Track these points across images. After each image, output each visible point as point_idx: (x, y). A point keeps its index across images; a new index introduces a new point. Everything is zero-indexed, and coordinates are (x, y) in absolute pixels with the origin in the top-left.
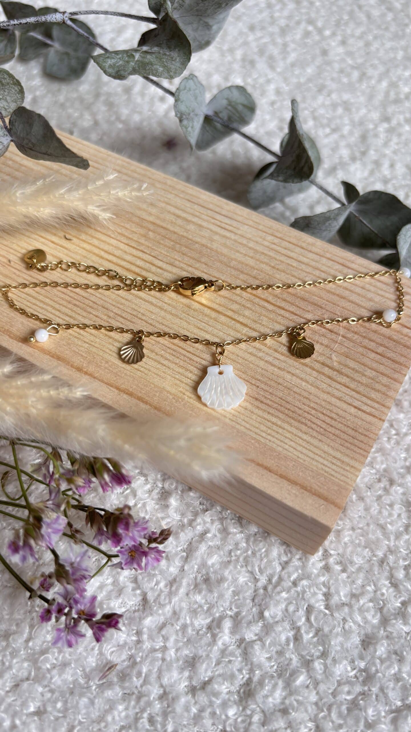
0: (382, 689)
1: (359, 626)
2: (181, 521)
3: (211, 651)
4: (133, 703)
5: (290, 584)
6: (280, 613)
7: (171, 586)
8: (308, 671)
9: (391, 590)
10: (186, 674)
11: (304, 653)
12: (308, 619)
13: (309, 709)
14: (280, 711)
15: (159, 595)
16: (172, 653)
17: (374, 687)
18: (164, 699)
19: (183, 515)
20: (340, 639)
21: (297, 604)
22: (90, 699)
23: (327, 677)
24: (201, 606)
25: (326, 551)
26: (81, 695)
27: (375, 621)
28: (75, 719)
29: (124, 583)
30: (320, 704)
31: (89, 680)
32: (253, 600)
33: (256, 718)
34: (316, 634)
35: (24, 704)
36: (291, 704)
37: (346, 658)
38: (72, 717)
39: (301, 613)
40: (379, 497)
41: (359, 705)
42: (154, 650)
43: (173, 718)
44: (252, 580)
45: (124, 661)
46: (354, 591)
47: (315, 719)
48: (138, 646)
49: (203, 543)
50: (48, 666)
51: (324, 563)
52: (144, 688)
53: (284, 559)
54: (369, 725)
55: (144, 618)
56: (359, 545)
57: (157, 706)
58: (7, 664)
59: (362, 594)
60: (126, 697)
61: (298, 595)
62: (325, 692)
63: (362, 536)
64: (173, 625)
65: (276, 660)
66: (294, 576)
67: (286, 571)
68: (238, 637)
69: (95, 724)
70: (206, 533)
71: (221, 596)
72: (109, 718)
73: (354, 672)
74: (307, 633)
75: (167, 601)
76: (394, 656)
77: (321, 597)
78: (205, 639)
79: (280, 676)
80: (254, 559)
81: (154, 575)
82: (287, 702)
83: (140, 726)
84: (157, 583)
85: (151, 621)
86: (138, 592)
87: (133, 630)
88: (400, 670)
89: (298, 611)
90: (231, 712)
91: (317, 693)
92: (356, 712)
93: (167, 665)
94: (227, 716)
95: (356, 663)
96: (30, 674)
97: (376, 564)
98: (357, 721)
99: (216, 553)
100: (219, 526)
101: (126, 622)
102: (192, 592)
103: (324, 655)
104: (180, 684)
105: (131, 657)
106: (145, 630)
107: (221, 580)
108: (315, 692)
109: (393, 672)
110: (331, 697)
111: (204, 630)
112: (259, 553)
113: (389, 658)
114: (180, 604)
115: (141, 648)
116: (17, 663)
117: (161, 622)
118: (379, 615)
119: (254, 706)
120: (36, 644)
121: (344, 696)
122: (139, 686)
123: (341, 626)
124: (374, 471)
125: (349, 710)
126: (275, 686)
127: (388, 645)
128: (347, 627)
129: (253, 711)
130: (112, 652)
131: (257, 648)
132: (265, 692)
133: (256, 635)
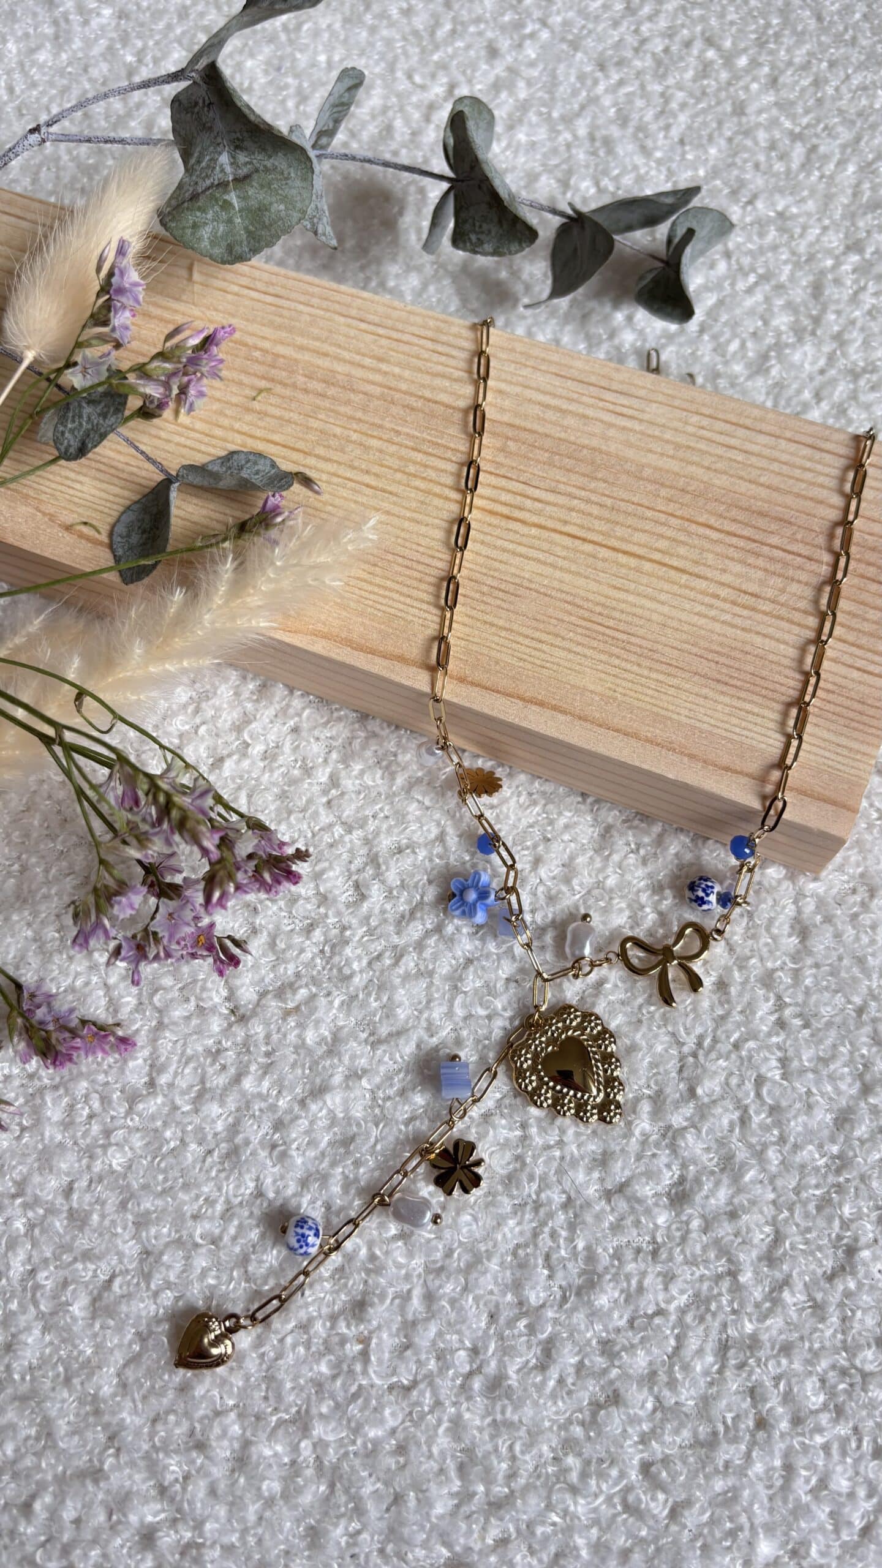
1: (830, 1099)
3: (627, 1144)
4: (528, 1216)
5: (730, 1047)
6: (717, 1089)
8: (760, 1163)
9: (874, 1049)
10: (596, 1175)
12: (758, 1095)
13: (765, 1209)
14: (725, 1214)
18: (569, 1207)
21: (741, 1075)
25: (779, 998)
27: (854, 1091)
30: (779, 1203)
32: (680, 1073)
33: (695, 1224)
34: (770, 1114)
36: (740, 1205)
39: (749, 1086)
40: (854, 917)
41: (832, 1200)
42: (547, 1147)
44: (676, 1045)
46: (821, 1054)
47: (774, 1222)
51: (776, 1016)
52: (541, 1196)
53: (720, 1012)
56: (827, 988)
57: (561, 1217)
59: (833, 1057)
60: (519, 1208)
61: (743, 1062)
62: (784, 1187)
63: (832, 974)
65: (716, 1153)
66: (736, 1036)
68: (661, 1124)
72: (500, 1237)
73: (825, 1159)
74: (757, 1113)
77: (774, 1063)
79: (722, 1170)
82: (736, 1201)
83: (541, 1244)
89: (743, 1083)
90: (662, 1220)
91: (774, 1189)
92: (829, 1209)
93: (568, 1164)
94: (655, 1224)
95: (826, 1148)
97: (854, 1014)
98: (830, 1220)
103: (782, 1140)
104: (589, 1187)
105: (519, 1158)
108: (771, 1188)
110: (792, 1193)
118: (858, 1084)
119: (690, 1211)
121: (811, 1192)
124: (846, 877)
125: (819, 1208)
126: (717, 1184)
127: (872, 1121)
129: (690, 1216)
131: (690, 1137)
132: (704, 1193)
133: (687, 1119)
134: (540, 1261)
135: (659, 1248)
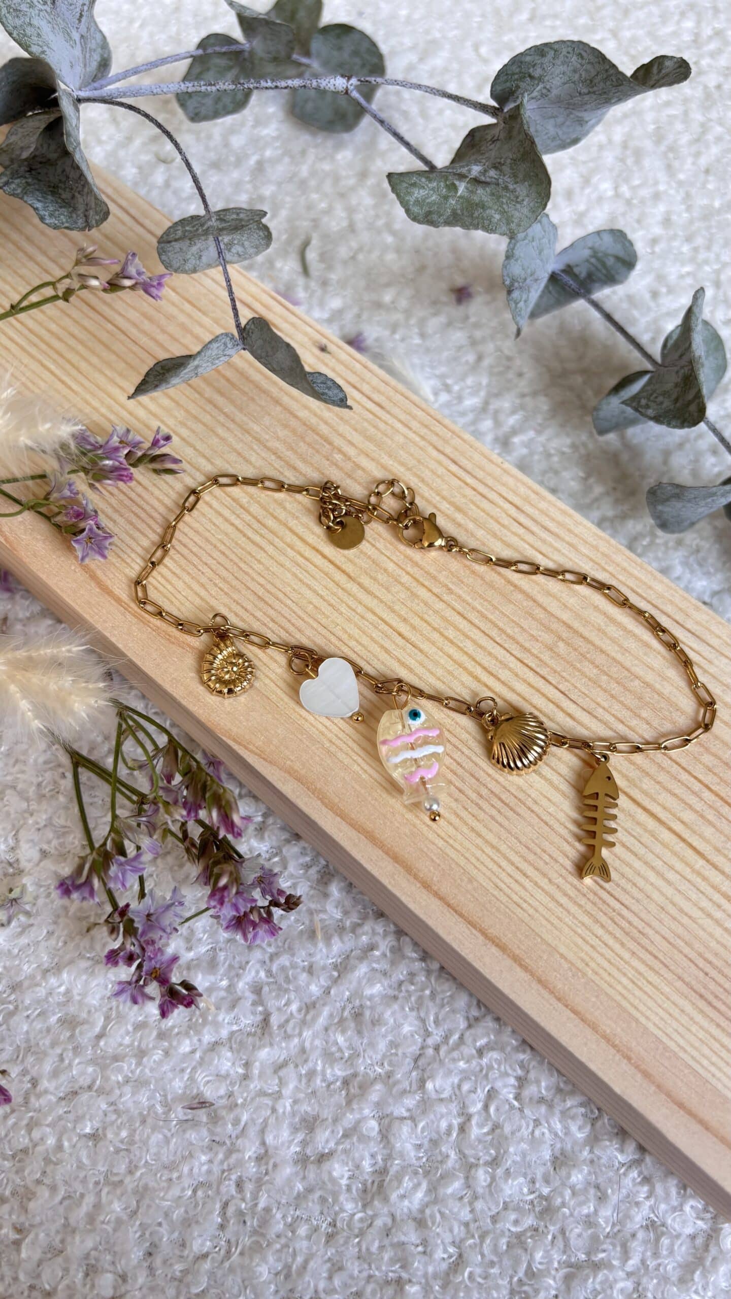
0: (563, 1231)
1: (556, 1134)
2: (341, 920)
3: (340, 1117)
4: (221, 1156)
5: (474, 1052)
6: (449, 1089)
7: (307, 1012)
8: (467, 1178)
11: (466, 1152)
12: (486, 1107)
13: (456, 1230)
14: (415, 1219)
15: (287, 1021)
16: (286, 1105)
17: (554, 1225)
18: (263, 1162)
19: (346, 913)
20: (524, 1146)
21: (476, 1081)
22: (165, 1136)
23: (491, 1194)
24: (340, 1050)
26: (154, 1129)
27: (580, 1136)
28: (141, 1158)
29: (243, 992)
30: (472, 1226)
31: (170, 1110)
32: (416, 1060)
33: (380, 1222)
34: (491, 1131)
35: (79, 1119)
36: (432, 1217)
37: (525, 1177)
38: (137, 1153)
39: (481, 1094)
41: (525, 1243)
42: (262, 1093)
43: (268, 1192)
44: (422, 1032)
45: (221, 1097)
47: (459, 1245)
48: (244, 1083)
49: (365, 963)
50: (120, 1078)
52: (239, 1141)
53: (475, 1013)
54: (531, 1273)
55: (259, 1048)
57: (252, 1169)
58: (67, 1062)
60: (214, 1145)
61: (481, 1070)
62: (482, 1211)
64: (296, 1066)
65: (426, 1151)
66: (482, 1042)
67: (472, 1031)
69: (166, 1172)
70: (372, 949)
71: (372, 1045)
72: (186, 1170)
73: (532, 1197)
74: (481, 1126)
75: (297, 1031)
76: (592, 1191)
77: (512, 1081)
78: (337, 1096)
79: (427, 1173)
80: (431, 1004)
81: (287, 991)
83: (223, 1189)
84: (288, 1004)
85: (269, 1054)
86: (260, 1009)
87: (241, 1059)
88: (596, 1211)
89: (474, 1091)
90: (348, 1205)
91: (472, 1211)
92: (520, 1251)
93: (277, 1118)
94: (341, 1207)
95: (537, 1185)
96: (94, 1081)
98: (517, 1262)
99: (380, 982)
100: (394, 943)
101: (234, 1046)
102: (333, 1028)
103: (495, 1162)
104: (289, 1147)
105: (230, 1095)
106: (257, 1064)
107: (376, 1022)
108: (468, 1209)
109: (585, 1211)
110: (489, 1220)
111: (338, 1084)
112: (441, 996)
113: (585, 1190)
114: (313, 1040)
115: (247, 1086)
116: (79, 1063)
117: (282, 1058)
118: (588, 1128)
119: (381, 1205)
120: (108, 1045)
121: (507, 1226)
122: (234, 1136)
123: (531, 1128)
125: (509, 1245)
126: (418, 1185)
127: (590, 1173)
128: (537, 1133)
129: (378, 1212)
130: (208, 1082)
131: (406, 1129)
132: (402, 1191)
133: (409, 1110)
134: (218, 1206)
135: (337, 1233)
